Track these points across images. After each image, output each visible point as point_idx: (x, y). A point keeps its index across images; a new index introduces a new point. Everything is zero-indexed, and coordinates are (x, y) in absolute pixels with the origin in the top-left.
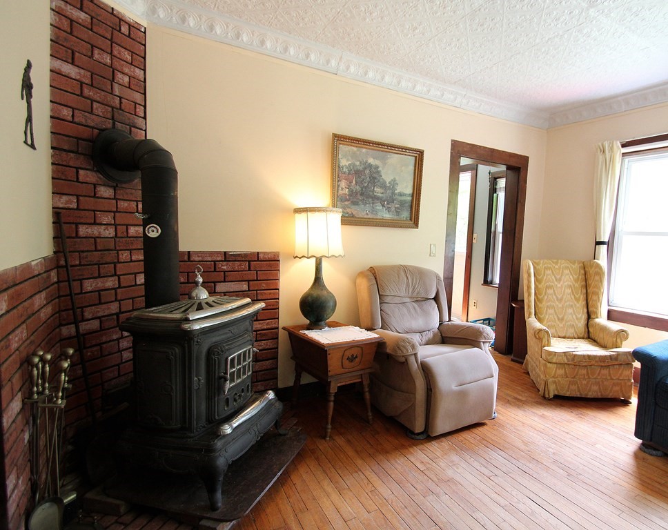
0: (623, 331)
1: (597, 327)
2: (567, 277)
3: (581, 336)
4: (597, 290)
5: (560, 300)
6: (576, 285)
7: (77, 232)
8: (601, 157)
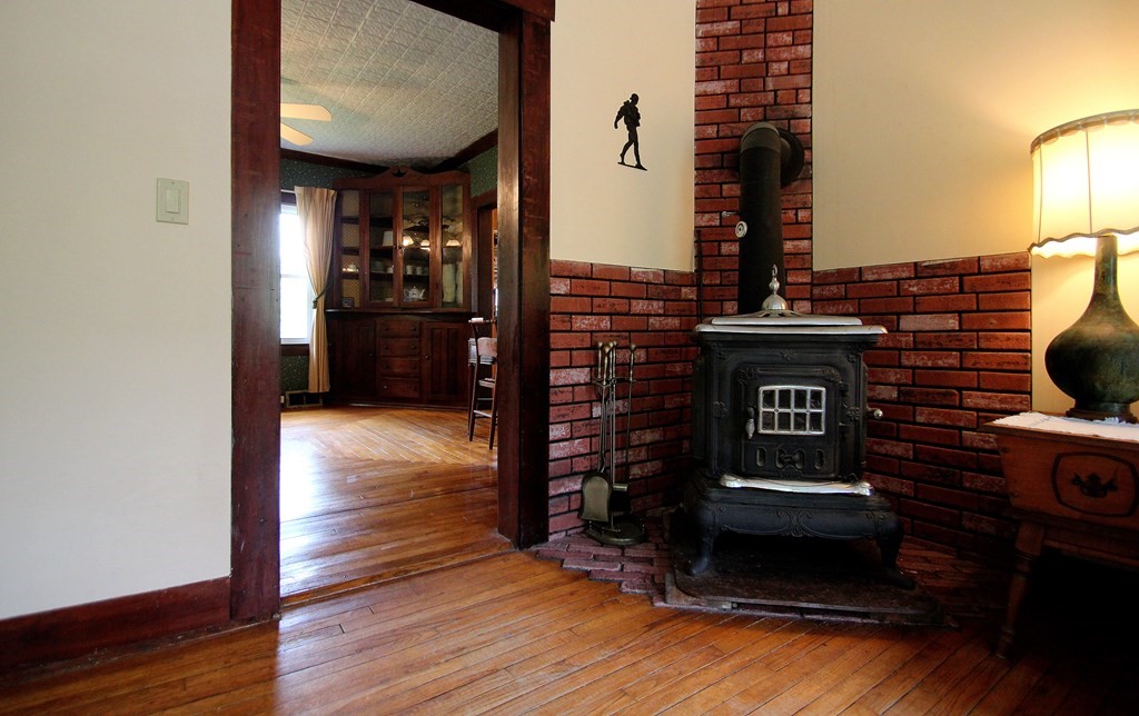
7: (719, 250)
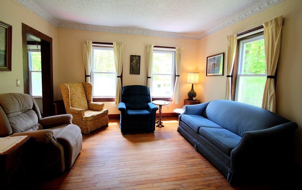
0: (103, 104)
1: (93, 105)
2: (79, 89)
3: (87, 109)
4: (90, 93)
5: (78, 98)
6: (83, 92)
8: (85, 45)
